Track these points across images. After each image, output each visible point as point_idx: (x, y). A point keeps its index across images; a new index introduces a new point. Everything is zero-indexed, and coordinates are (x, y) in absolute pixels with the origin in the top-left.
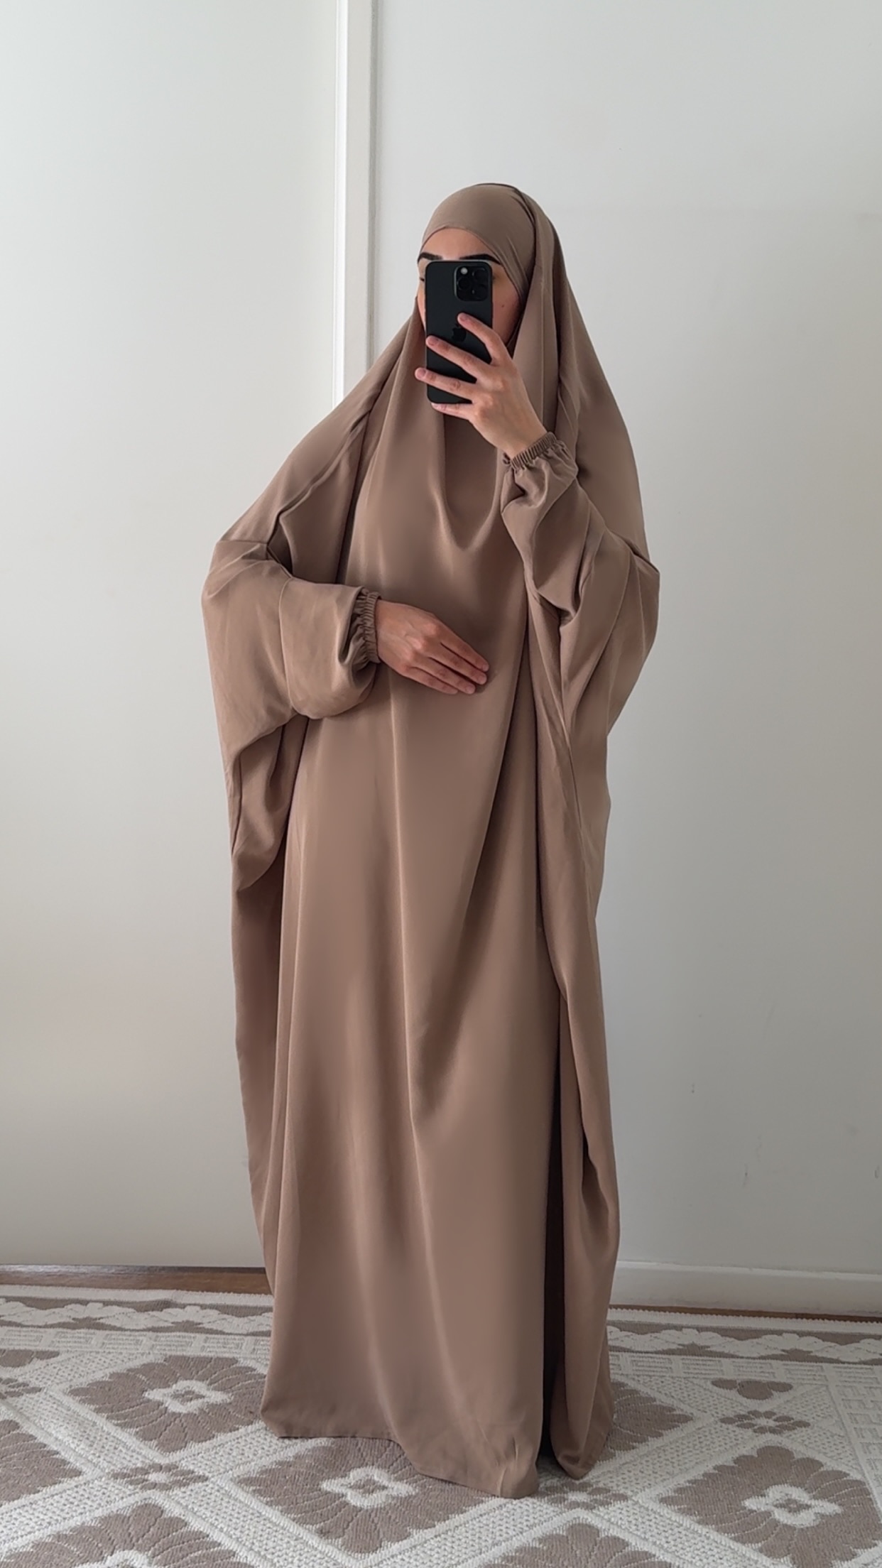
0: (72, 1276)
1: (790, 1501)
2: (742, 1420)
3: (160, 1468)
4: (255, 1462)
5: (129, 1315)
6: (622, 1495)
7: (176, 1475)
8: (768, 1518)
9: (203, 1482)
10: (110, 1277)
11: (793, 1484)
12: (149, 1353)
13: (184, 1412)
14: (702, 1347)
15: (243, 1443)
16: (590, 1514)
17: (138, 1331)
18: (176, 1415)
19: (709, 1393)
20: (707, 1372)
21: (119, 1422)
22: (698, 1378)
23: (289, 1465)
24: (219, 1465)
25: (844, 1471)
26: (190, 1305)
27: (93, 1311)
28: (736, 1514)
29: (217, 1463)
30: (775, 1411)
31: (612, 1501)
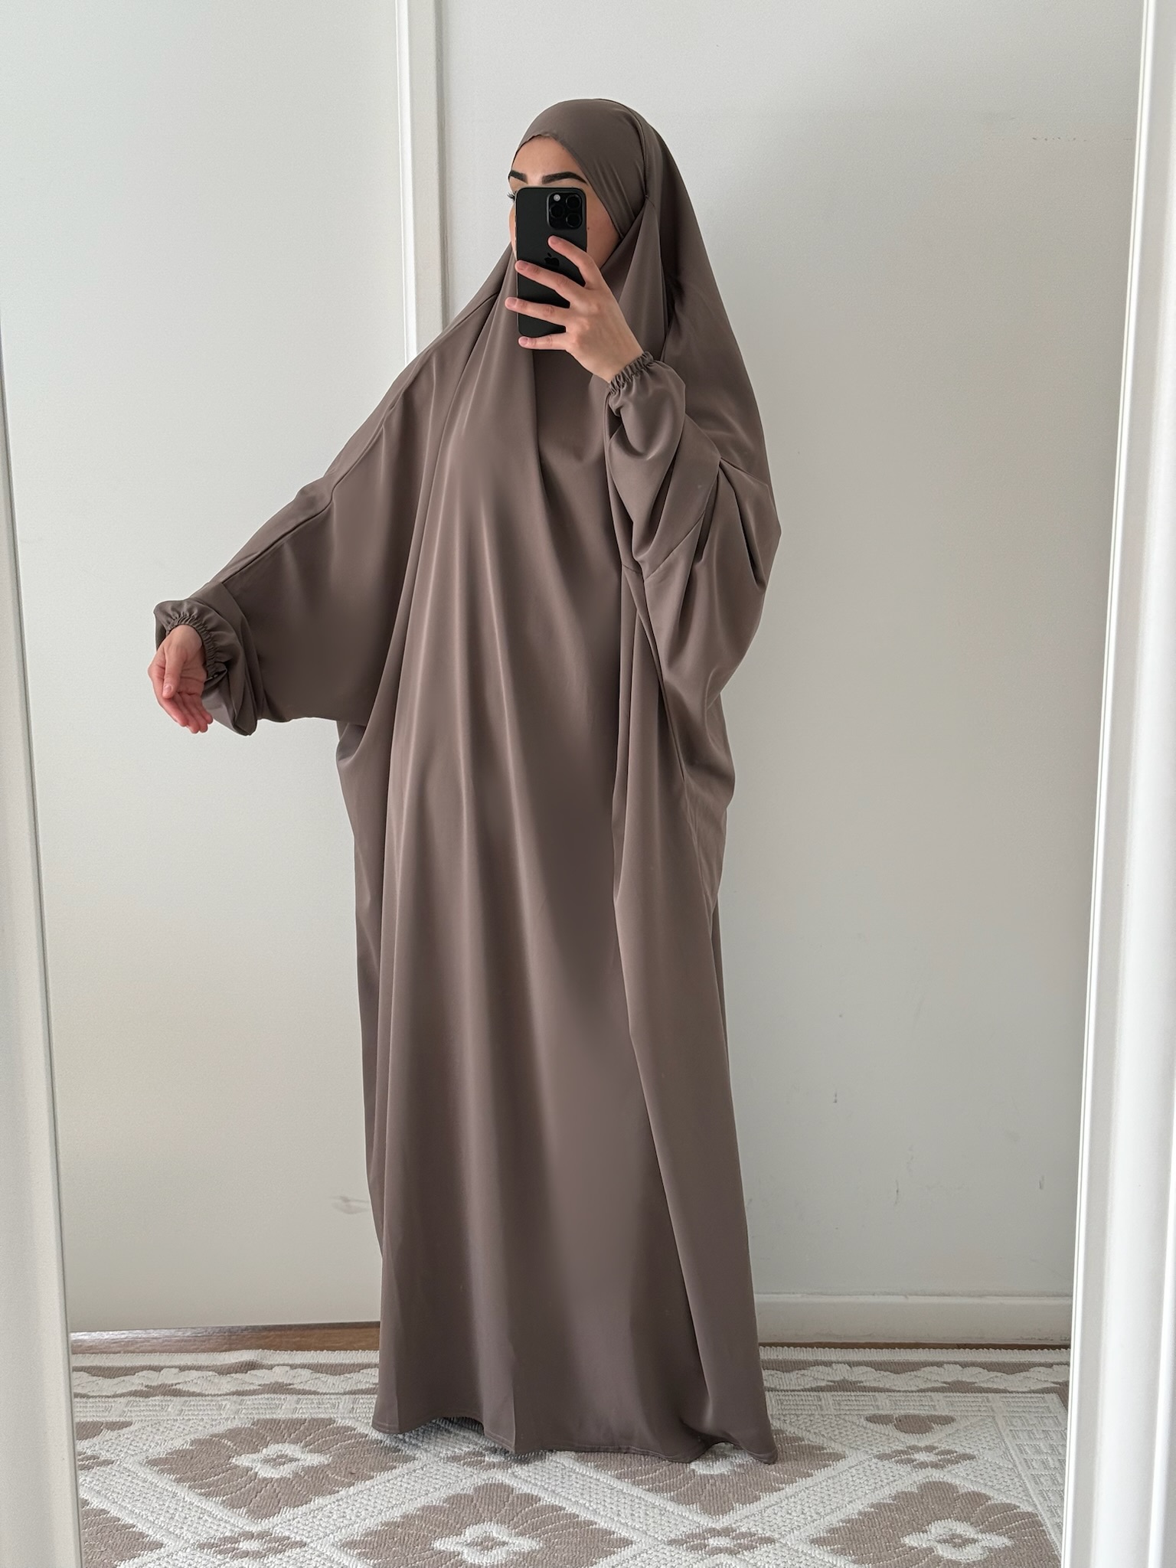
0: (143, 1342)
1: (954, 1536)
2: (903, 1456)
3: (250, 1536)
4: (358, 1525)
5: (209, 1379)
6: (769, 1538)
7: (270, 1541)
8: (931, 1554)
9: (301, 1547)
10: (186, 1341)
11: (958, 1519)
12: (234, 1417)
13: (277, 1476)
14: (854, 1382)
15: (345, 1506)
16: (734, 1558)
17: (221, 1395)
18: (266, 1481)
19: (863, 1430)
20: (861, 1408)
21: (203, 1491)
22: (850, 1414)
23: (396, 1525)
24: (318, 1529)
25: (1013, 1503)
26: (278, 1365)
27: (168, 1378)
28: (895, 1552)
29: (316, 1527)
30: (936, 1445)
31: (758, 1545)
